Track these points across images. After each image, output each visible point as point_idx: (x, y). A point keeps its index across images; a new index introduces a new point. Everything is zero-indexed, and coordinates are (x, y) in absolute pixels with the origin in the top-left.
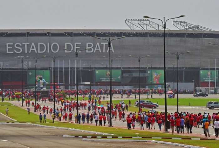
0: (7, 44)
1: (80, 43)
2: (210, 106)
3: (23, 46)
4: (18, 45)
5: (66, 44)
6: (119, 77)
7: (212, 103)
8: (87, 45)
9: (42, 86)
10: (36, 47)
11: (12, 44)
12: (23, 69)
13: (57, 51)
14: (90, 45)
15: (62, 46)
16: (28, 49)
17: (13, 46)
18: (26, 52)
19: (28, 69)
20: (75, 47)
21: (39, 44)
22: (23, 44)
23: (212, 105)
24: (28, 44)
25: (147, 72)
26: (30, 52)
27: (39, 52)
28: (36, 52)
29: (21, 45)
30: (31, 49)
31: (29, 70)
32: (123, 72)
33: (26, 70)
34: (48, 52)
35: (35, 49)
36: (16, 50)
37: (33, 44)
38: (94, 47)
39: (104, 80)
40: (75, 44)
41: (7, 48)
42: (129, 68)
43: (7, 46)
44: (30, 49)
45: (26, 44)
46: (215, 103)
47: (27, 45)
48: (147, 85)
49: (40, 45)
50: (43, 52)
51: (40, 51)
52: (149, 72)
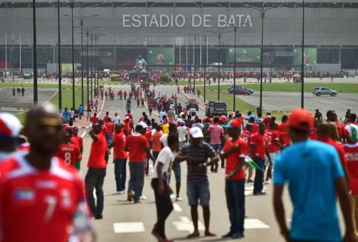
0: (124, 16)
1: (210, 16)
2: (316, 93)
3: (142, 19)
4: (136, 18)
5: (193, 16)
6: (258, 57)
7: (318, 89)
8: (219, 18)
9: (141, 67)
10: (157, 20)
11: (129, 16)
12: (143, 46)
13: (182, 25)
14: (222, 18)
15: (189, 20)
16: (148, 23)
17: (130, 18)
18: (146, 26)
19: (149, 46)
20: (205, 21)
21: (161, 16)
22: (143, 15)
23: (320, 91)
24: (148, 15)
25: (294, 51)
26: (150, 26)
27: (161, 26)
28: (158, 26)
29: (139, 17)
30: (152, 22)
31: (150, 48)
32: (263, 51)
33: (146, 48)
34: (172, 26)
35: (156, 22)
36: (134, 24)
37: (154, 16)
38: (228, 20)
39: (239, 61)
40: (205, 16)
41: (124, 21)
42: (271, 46)
43: (124, 19)
44: (150, 22)
45: (145, 16)
46: (322, 89)
47: (147, 17)
48: (293, 67)
49: (163, 17)
50: (166, 26)
51: (162, 24)
52: (295, 51)
